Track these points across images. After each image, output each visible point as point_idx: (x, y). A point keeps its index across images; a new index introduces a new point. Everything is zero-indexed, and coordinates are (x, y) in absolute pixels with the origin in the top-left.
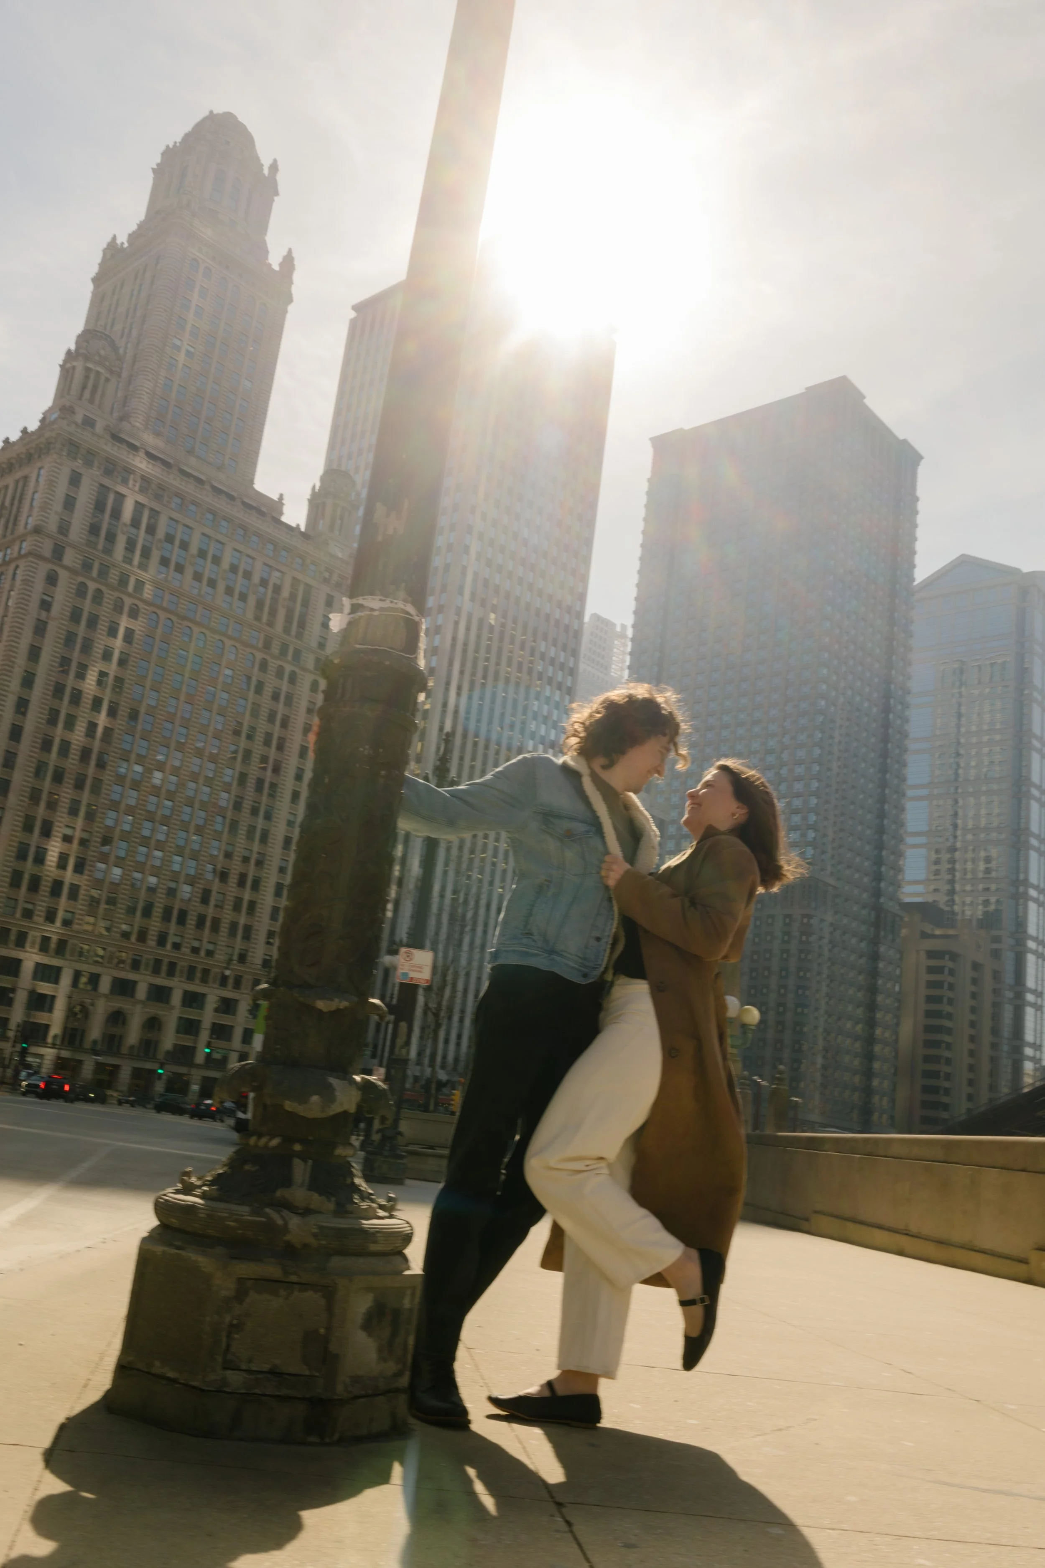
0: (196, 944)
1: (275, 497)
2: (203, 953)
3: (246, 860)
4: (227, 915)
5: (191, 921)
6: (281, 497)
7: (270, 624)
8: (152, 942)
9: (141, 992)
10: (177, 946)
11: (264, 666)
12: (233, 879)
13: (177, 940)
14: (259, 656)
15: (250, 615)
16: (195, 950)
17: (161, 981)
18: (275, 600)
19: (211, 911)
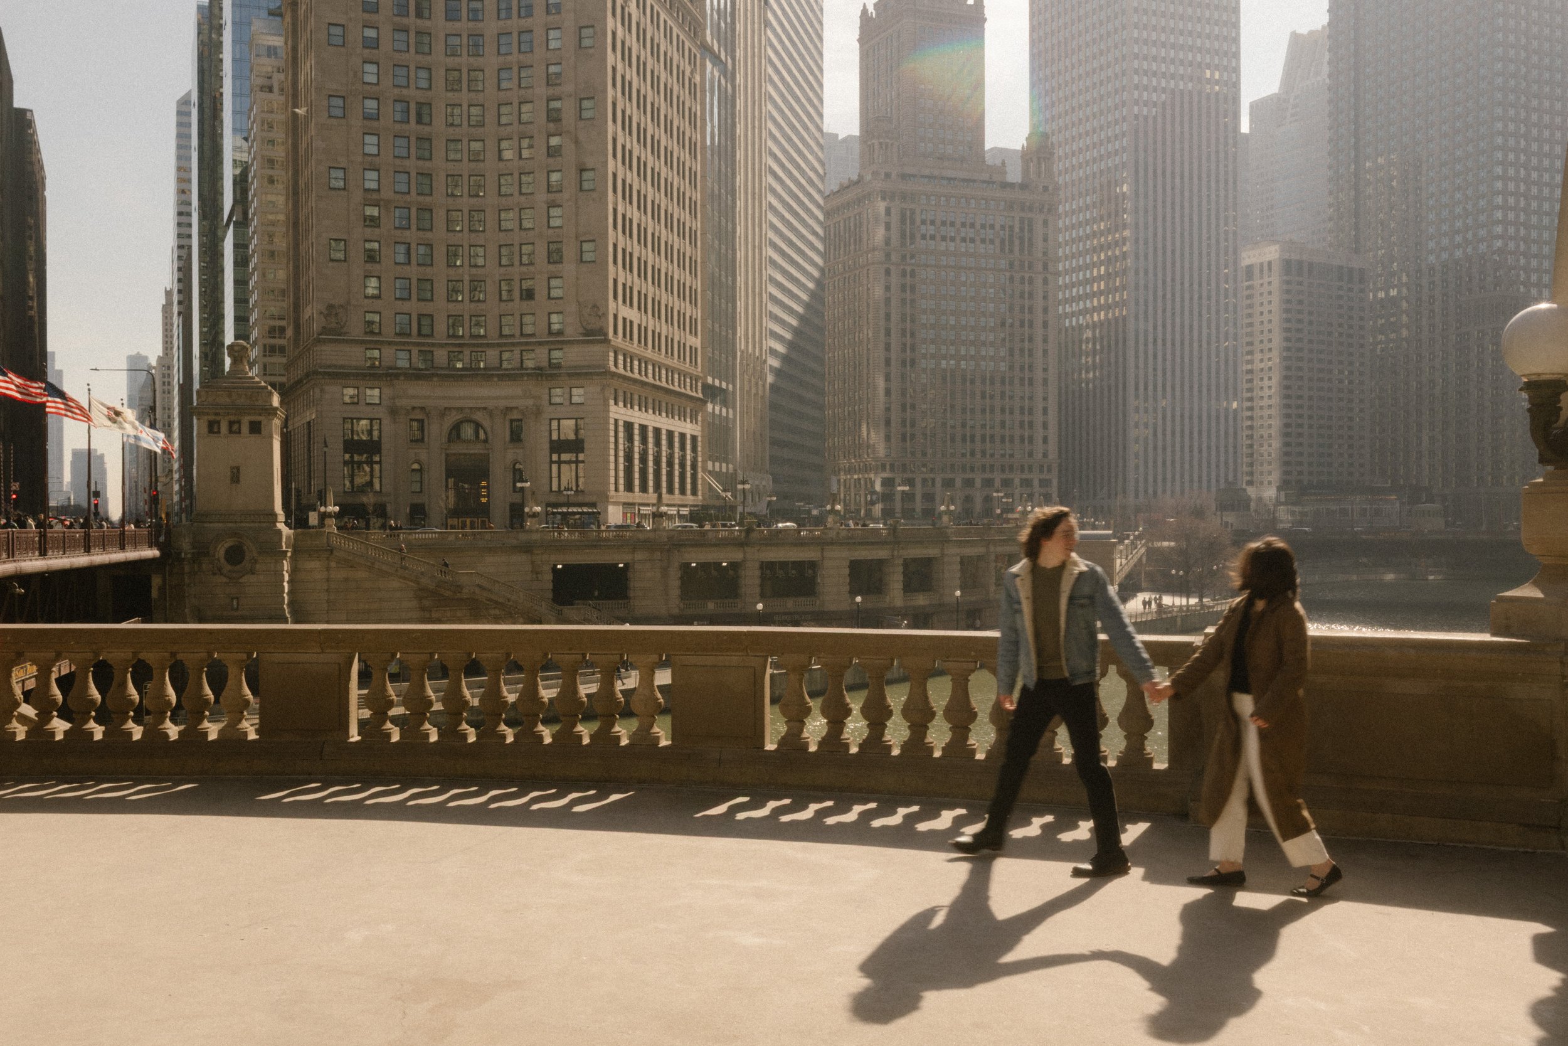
0: (1003, 452)
1: (998, 162)
2: (1007, 457)
3: (1022, 398)
4: (1017, 432)
5: (998, 440)
6: (1003, 163)
7: (1011, 251)
8: (979, 456)
9: (978, 483)
10: (992, 455)
11: (1012, 279)
12: (1017, 412)
13: (992, 451)
14: (1008, 274)
15: (998, 250)
16: (1003, 456)
17: (987, 476)
18: (1011, 236)
19: (1007, 433)
